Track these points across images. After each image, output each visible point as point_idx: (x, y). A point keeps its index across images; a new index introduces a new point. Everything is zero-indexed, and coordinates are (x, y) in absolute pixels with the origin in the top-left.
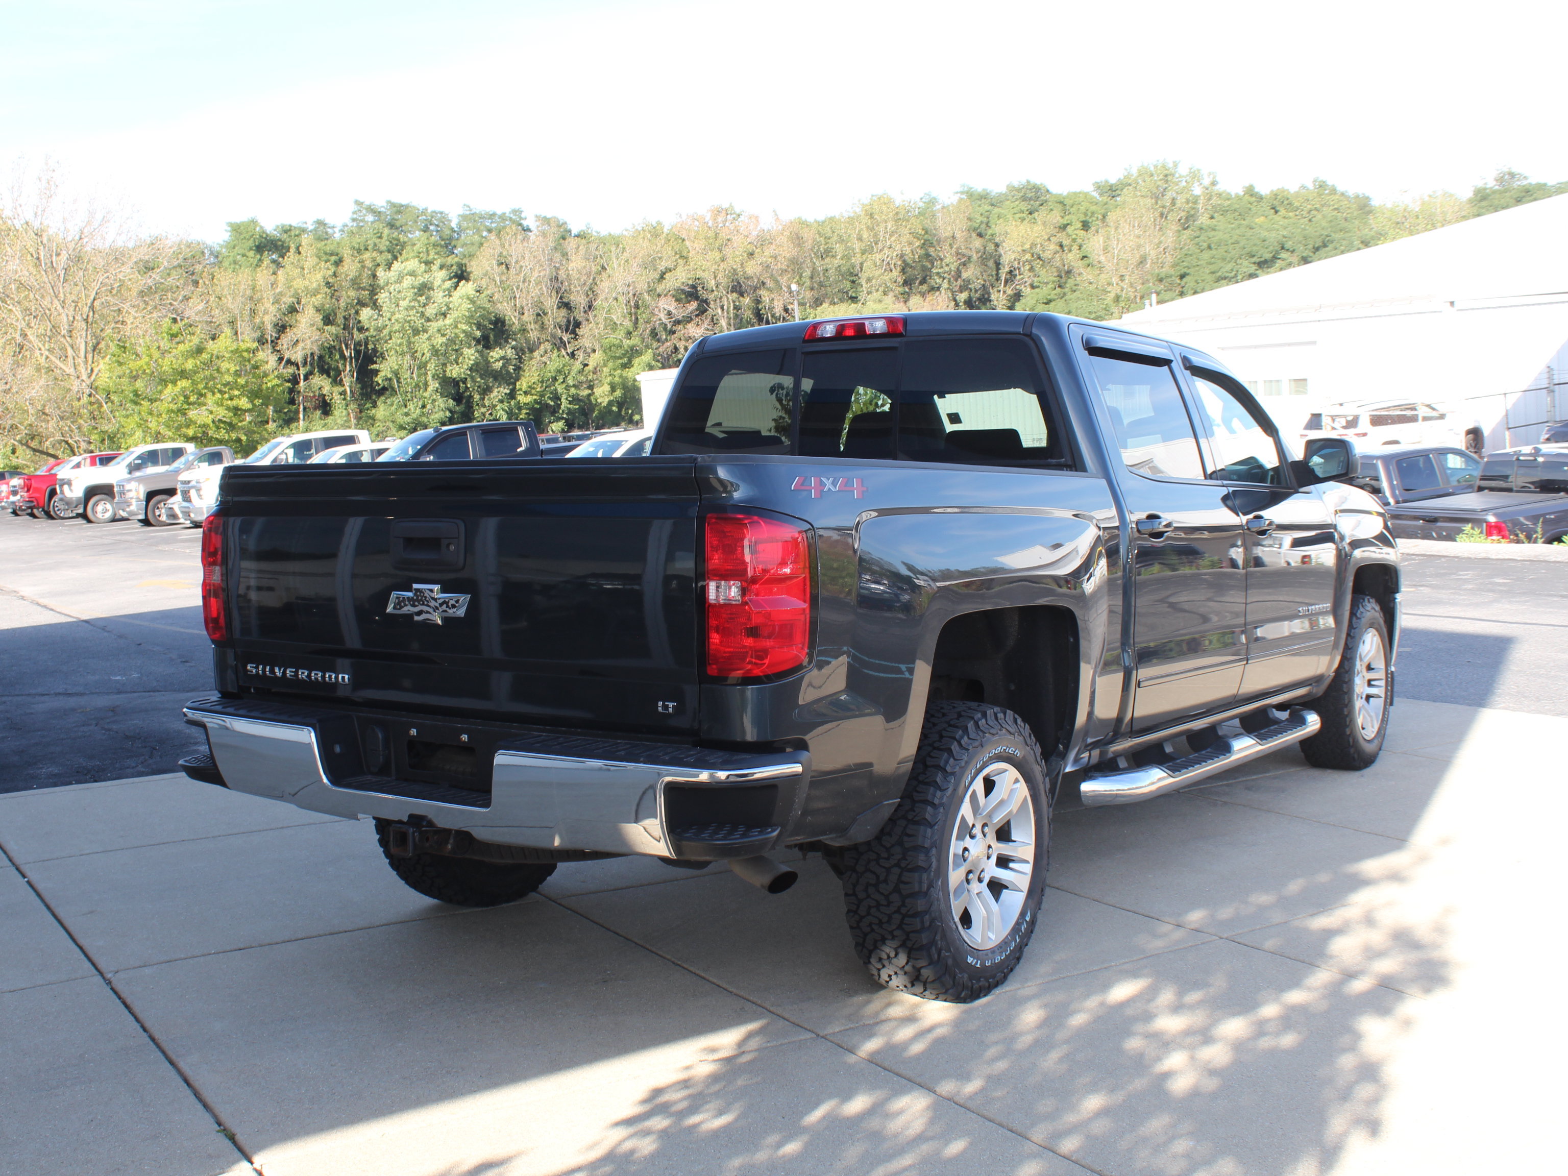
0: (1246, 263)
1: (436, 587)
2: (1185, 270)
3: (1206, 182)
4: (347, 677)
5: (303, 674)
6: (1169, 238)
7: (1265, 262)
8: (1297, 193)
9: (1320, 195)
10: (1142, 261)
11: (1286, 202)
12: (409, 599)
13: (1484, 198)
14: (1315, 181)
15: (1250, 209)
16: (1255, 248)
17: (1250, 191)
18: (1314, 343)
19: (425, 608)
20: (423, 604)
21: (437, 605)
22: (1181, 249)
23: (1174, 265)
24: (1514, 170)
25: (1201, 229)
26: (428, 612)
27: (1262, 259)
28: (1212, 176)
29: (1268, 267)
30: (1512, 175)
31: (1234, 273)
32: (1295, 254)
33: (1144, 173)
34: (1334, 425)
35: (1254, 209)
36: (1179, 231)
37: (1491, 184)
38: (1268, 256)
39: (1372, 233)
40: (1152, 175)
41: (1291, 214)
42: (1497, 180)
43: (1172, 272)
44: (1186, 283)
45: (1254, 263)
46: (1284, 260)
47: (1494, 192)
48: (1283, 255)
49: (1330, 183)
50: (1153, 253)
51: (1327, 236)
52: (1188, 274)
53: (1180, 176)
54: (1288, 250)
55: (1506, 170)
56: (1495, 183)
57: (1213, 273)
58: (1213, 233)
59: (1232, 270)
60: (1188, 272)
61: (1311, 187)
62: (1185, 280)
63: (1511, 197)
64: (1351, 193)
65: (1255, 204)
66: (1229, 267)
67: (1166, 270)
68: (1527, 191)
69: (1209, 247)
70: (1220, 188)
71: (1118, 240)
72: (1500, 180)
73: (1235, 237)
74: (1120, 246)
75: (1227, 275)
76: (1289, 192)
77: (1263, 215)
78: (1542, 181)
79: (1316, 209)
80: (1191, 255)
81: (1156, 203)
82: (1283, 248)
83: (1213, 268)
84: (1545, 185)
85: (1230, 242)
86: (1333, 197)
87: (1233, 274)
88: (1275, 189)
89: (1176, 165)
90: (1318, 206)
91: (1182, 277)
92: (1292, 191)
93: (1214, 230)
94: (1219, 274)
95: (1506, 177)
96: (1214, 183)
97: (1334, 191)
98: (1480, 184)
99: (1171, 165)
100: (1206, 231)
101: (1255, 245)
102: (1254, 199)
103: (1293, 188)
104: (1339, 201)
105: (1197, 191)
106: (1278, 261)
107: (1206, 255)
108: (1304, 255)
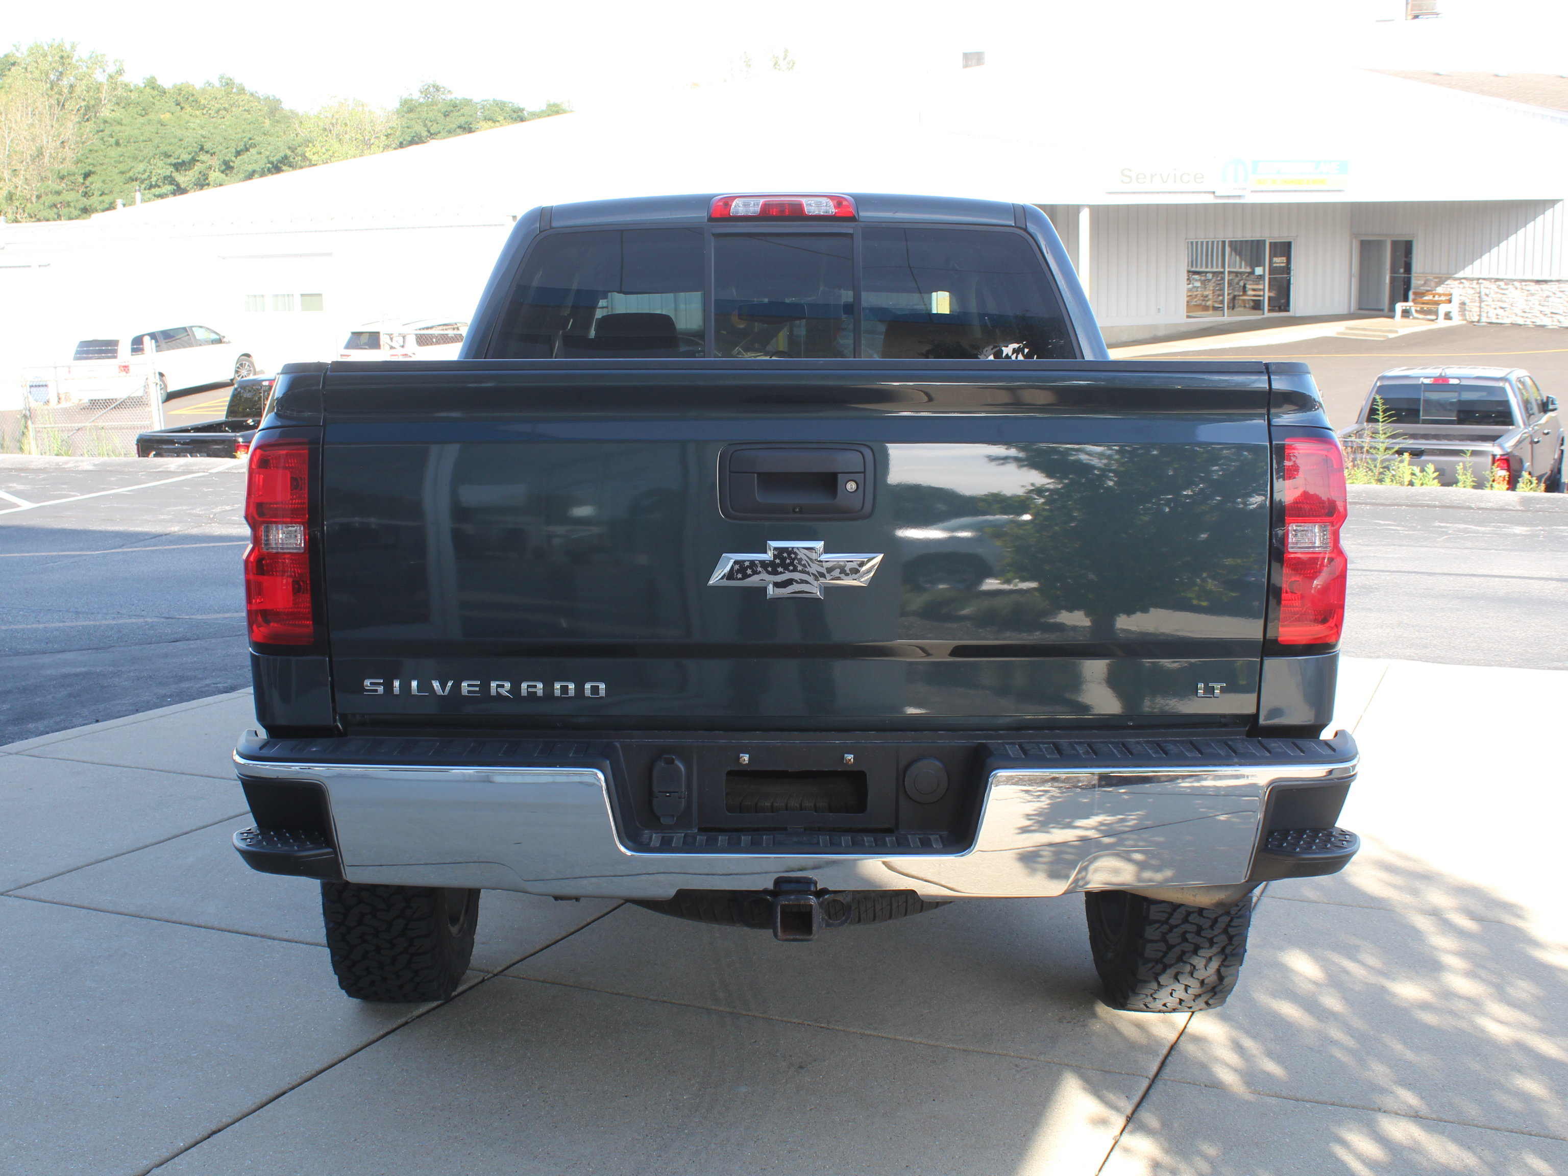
0: (160, 164)
1: (819, 545)
2: (91, 168)
3: (111, 69)
4: (602, 686)
5: (500, 687)
6: (69, 130)
7: (183, 163)
8: (203, 89)
9: (228, 94)
10: (40, 153)
11: (191, 99)
12: (763, 564)
13: (411, 110)
14: (221, 78)
15: (154, 104)
16: (170, 148)
17: (152, 84)
18: (330, 254)
19: (797, 576)
20: (795, 570)
21: (824, 571)
22: (83, 143)
23: (78, 161)
24: (440, 83)
25: (105, 122)
26: (803, 582)
27: (180, 161)
28: (118, 64)
29: (186, 170)
30: (437, 89)
31: (147, 174)
32: (216, 158)
33: (37, 53)
34: (393, 344)
35: (157, 103)
36: (79, 123)
37: (416, 96)
38: (186, 157)
39: (299, 140)
40: (45, 56)
41: (198, 113)
42: (421, 92)
43: (74, 168)
44: (92, 183)
45: (170, 164)
46: (203, 162)
47: (421, 104)
48: (203, 157)
49: (237, 81)
50: (52, 145)
51: (250, 139)
52: (94, 173)
53: (80, 60)
54: (207, 152)
55: (430, 82)
56: (419, 94)
57: (122, 173)
58: (119, 128)
59: (145, 171)
60: (93, 170)
61: (217, 84)
62: (90, 179)
63: (439, 111)
64: (261, 94)
65: (158, 98)
66: (141, 167)
67: (65, 168)
68: (455, 106)
69: (118, 144)
70: (125, 79)
71: (10, 128)
72: (425, 92)
73: (147, 135)
74: (12, 135)
75: (140, 176)
76: (194, 89)
77: (169, 112)
78: (468, 97)
79: (225, 109)
80: (96, 151)
81: (52, 89)
82: (202, 149)
83: (122, 167)
84: (471, 101)
85: (142, 138)
86: (243, 97)
87: (145, 176)
88: (179, 83)
89: (73, 47)
90: (227, 106)
91: (87, 175)
92: (197, 87)
93: (120, 124)
94: (131, 174)
95: (431, 89)
96: (120, 72)
97: (242, 91)
98: (405, 96)
99: (68, 47)
100: (111, 125)
101: (170, 144)
102: (156, 92)
103: (198, 84)
104: (249, 102)
105: (100, 77)
106: (197, 164)
107: (114, 153)
108: (227, 159)
